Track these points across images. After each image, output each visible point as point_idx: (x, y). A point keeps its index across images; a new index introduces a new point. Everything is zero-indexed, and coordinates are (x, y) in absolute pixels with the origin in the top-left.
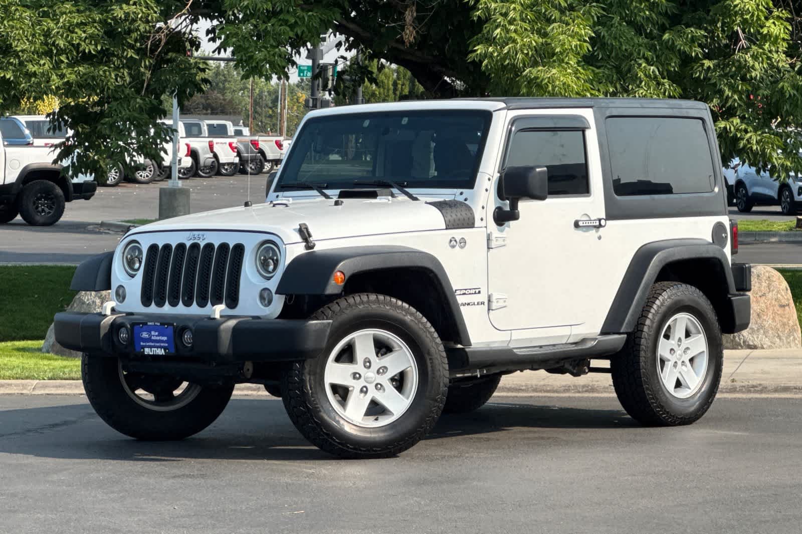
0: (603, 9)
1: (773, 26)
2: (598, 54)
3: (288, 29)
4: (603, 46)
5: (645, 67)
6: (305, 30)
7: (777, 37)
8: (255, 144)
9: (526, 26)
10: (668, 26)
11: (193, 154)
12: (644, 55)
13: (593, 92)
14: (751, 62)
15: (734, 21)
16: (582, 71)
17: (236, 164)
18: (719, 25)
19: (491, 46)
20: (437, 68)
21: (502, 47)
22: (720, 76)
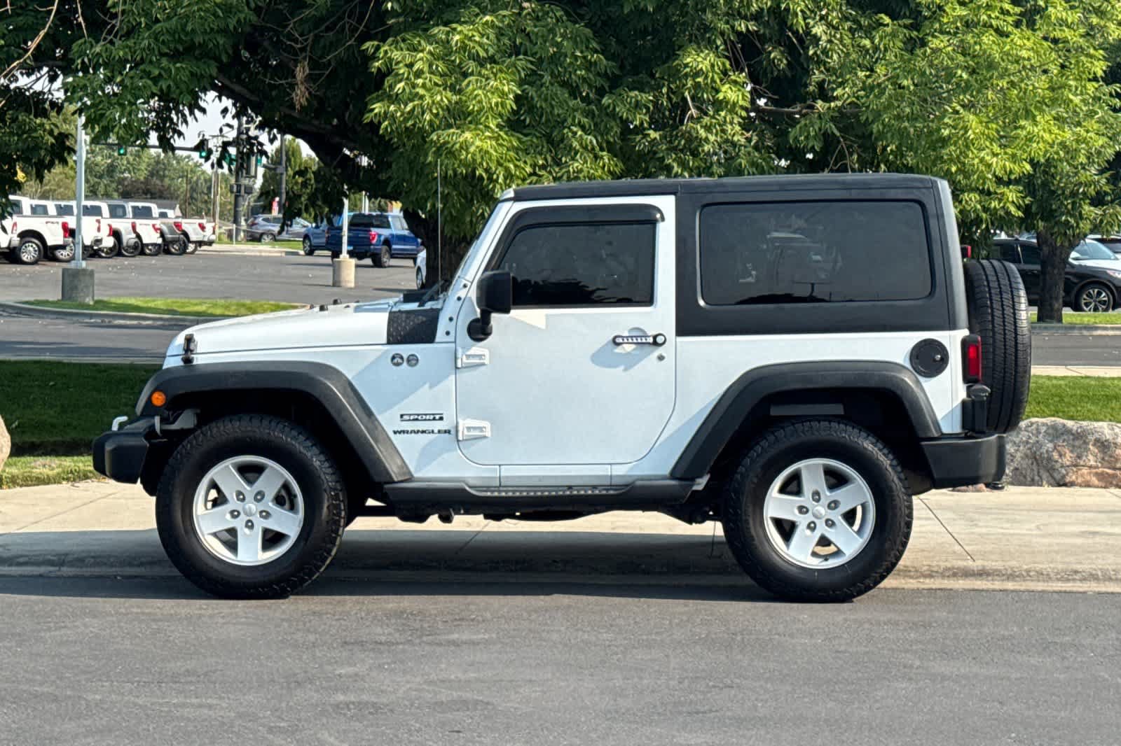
0: (532, 63)
1: (729, 91)
2: (525, 120)
3: (150, 82)
4: (531, 109)
5: (581, 136)
6: (172, 84)
7: (734, 104)
8: (178, 225)
9: (436, 79)
10: (607, 89)
11: (116, 234)
12: (580, 122)
13: (518, 163)
14: (702, 133)
15: (684, 85)
16: (505, 136)
17: (159, 245)
18: (664, 90)
19: (393, 103)
20: (337, 140)
21: (406, 105)
22: (667, 149)
